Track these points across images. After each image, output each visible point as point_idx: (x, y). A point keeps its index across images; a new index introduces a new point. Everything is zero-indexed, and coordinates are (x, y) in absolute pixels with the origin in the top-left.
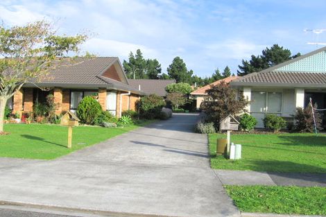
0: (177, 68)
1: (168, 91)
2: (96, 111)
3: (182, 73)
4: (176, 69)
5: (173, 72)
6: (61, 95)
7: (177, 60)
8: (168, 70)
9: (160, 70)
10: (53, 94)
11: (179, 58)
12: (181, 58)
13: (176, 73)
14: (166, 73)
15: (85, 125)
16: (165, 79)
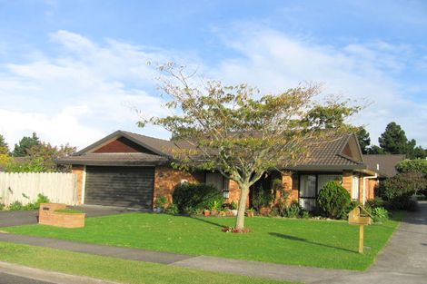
0: (393, 137)
1: (400, 170)
2: (345, 201)
3: (399, 145)
4: (391, 139)
5: (387, 143)
6: (291, 180)
7: (392, 127)
8: (380, 141)
9: (369, 140)
10: (281, 179)
11: (394, 123)
12: (397, 124)
13: (392, 144)
14: (378, 145)
15: (328, 219)
16: (377, 153)
